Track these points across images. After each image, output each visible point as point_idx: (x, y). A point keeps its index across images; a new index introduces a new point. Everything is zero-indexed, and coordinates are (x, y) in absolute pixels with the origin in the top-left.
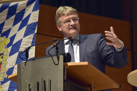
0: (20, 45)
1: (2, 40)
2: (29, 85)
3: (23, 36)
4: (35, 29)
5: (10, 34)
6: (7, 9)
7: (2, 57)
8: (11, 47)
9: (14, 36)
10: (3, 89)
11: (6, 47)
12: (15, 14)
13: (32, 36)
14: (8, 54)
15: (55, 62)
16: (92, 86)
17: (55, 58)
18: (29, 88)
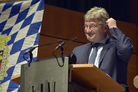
0: (23, 44)
1: (2, 37)
2: (33, 87)
3: (26, 35)
4: (38, 29)
5: (11, 31)
6: (11, 8)
7: (2, 55)
8: (12, 45)
9: (16, 34)
10: (3, 88)
11: (6, 44)
12: (18, 12)
13: (35, 35)
14: (9, 53)
15: (60, 63)
16: (98, 89)
17: (60, 59)
18: (33, 90)
